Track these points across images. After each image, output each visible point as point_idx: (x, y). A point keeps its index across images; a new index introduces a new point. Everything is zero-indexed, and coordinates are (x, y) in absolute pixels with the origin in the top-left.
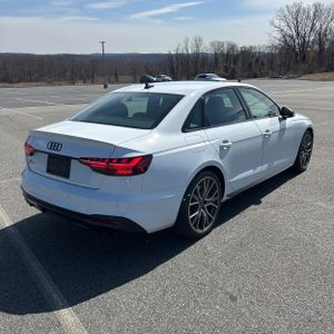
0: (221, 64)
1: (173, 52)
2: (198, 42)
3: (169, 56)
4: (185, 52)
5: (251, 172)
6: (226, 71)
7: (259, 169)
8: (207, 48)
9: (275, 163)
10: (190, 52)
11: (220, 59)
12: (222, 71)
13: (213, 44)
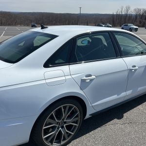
0: (138, 20)
1: (115, 13)
2: (128, 9)
3: (113, 15)
4: (121, 13)
5: (115, 97)
6: (140, 23)
7: (123, 94)
8: (132, 12)
9: (139, 89)
10: (123, 13)
11: (138, 17)
12: (138, 23)
13: (135, 10)
